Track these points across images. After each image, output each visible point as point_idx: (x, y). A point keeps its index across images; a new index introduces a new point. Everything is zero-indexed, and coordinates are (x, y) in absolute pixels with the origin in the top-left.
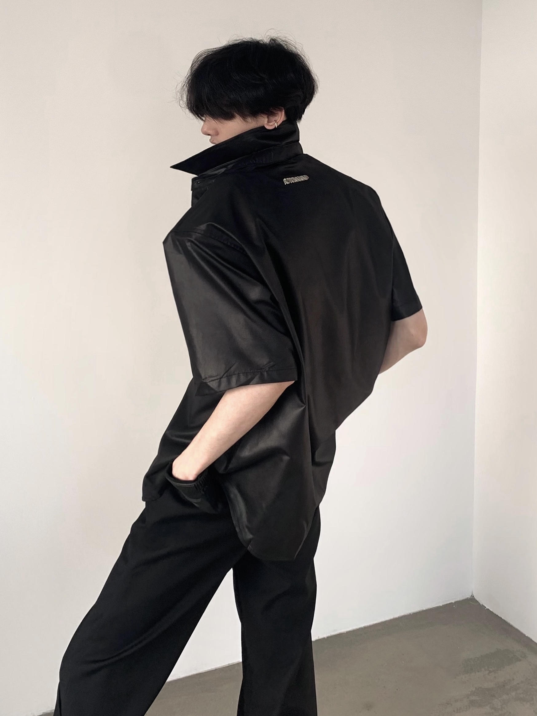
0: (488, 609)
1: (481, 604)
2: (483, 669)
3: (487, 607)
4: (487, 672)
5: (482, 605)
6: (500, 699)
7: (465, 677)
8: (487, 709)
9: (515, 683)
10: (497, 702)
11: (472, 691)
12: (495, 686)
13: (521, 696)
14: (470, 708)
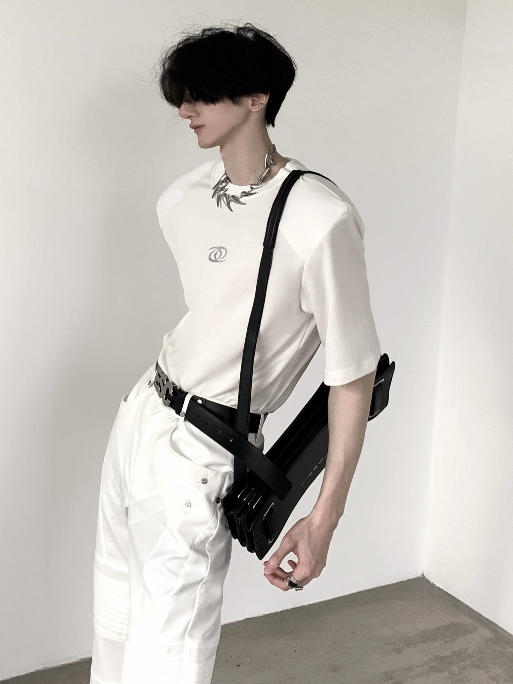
0: (438, 587)
1: (431, 582)
2: (439, 639)
3: (437, 585)
4: (443, 642)
6: (457, 665)
7: (424, 646)
8: (446, 674)
9: (470, 652)
10: (454, 669)
11: (431, 658)
12: (451, 655)
13: (476, 663)
14: (430, 673)
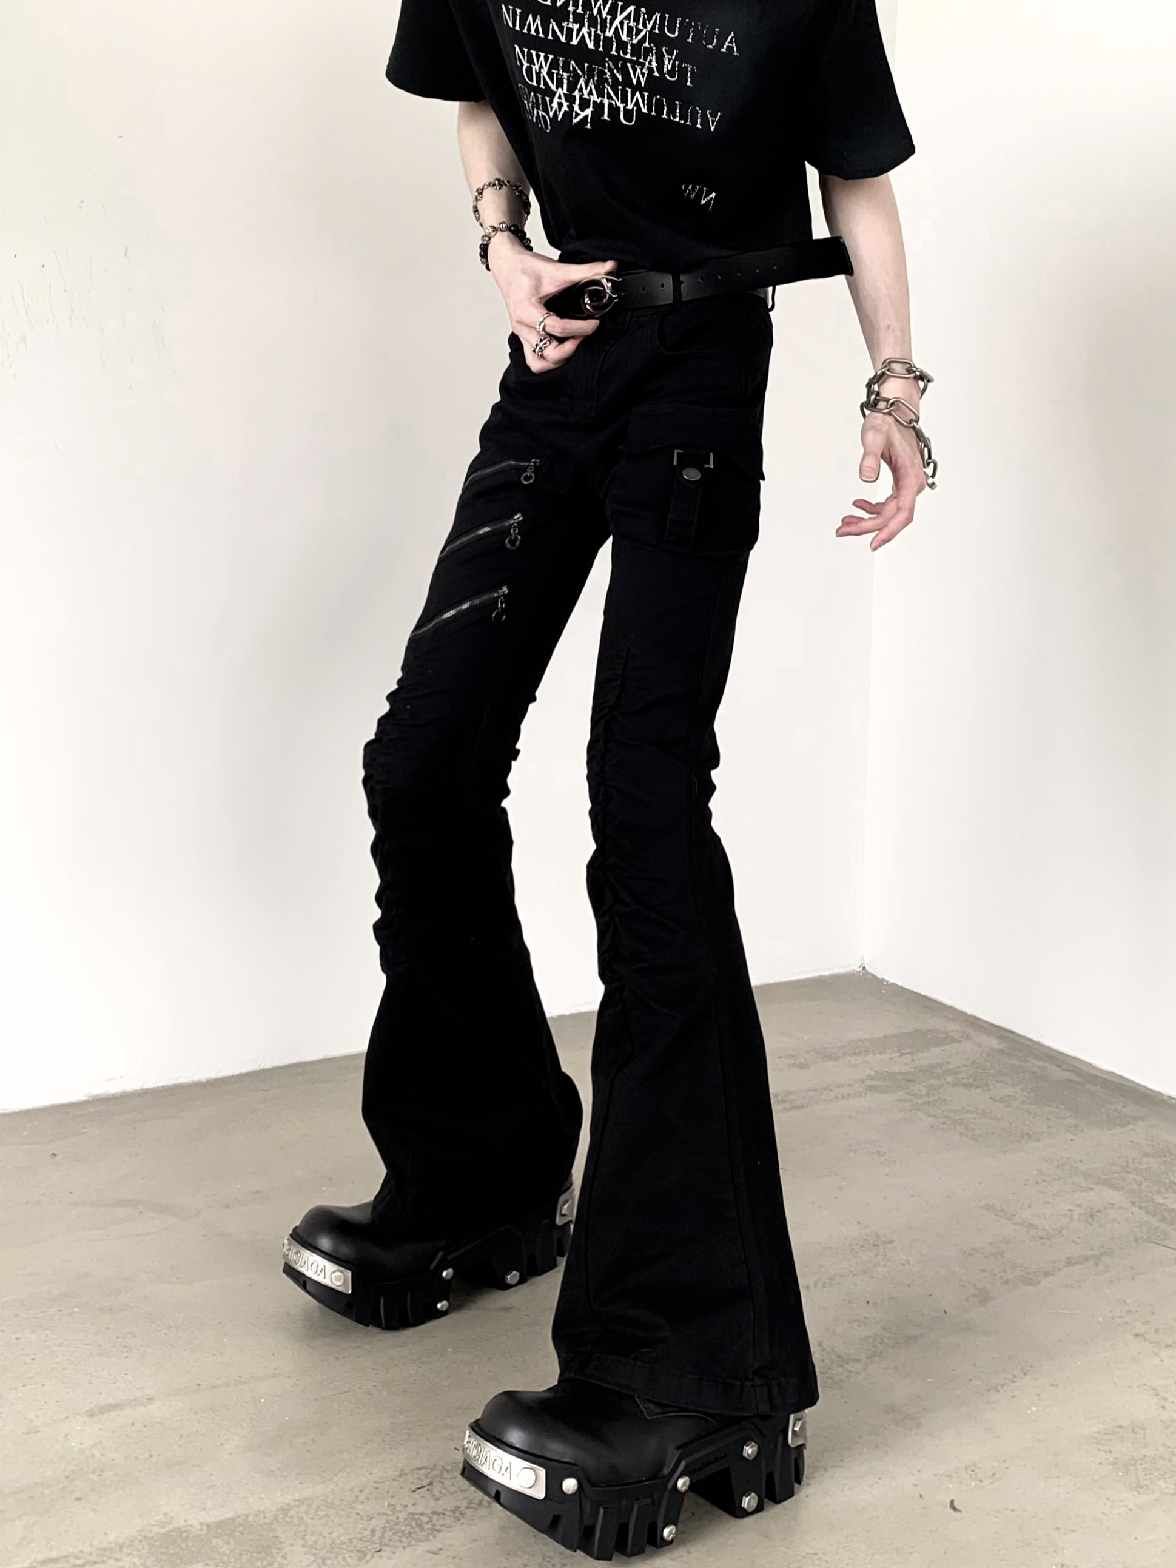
0: (894, 984)
1: (880, 976)
2: (889, 1051)
3: (892, 981)
5: (882, 979)
6: (924, 1084)
7: (856, 1060)
8: (901, 1094)
9: (951, 1066)
10: (919, 1088)
11: (870, 1075)
12: (913, 1070)
13: (965, 1081)
14: (866, 1094)
